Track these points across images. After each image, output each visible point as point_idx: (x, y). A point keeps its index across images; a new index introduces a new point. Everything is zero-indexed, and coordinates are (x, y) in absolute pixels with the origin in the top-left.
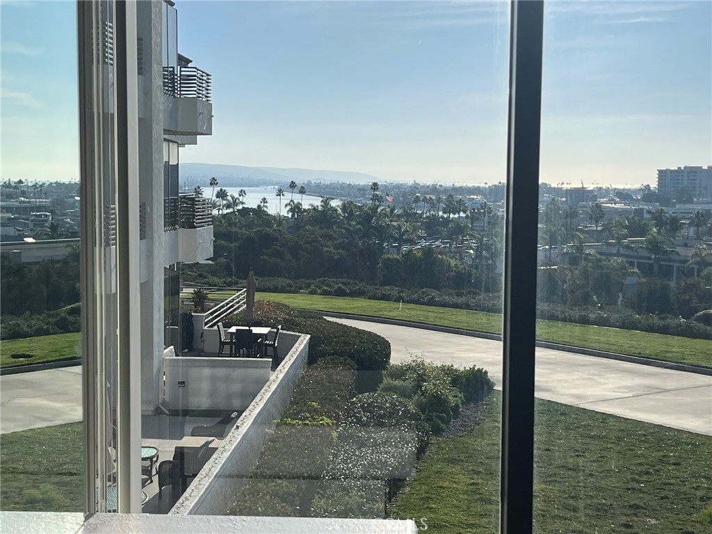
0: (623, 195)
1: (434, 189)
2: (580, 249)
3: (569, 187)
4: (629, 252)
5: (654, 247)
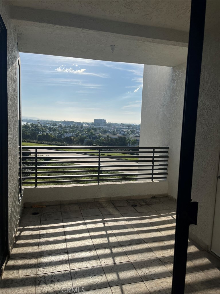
0: (88, 124)
1: (51, 121)
2: (78, 134)
3: (78, 122)
4: (87, 135)
5: (92, 133)
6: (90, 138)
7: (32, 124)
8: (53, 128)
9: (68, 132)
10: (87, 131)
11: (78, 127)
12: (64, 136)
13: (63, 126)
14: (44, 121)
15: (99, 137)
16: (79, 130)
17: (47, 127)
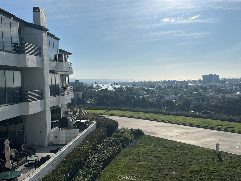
0: (194, 82)
1: (149, 82)
2: (182, 95)
3: (182, 80)
4: (194, 96)
5: (200, 94)
6: (198, 100)
7: (128, 87)
8: (150, 90)
9: (169, 94)
10: (193, 91)
11: (181, 87)
12: (164, 99)
13: (163, 86)
14: (140, 82)
15: (210, 98)
16: (184, 91)
17: (144, 89)
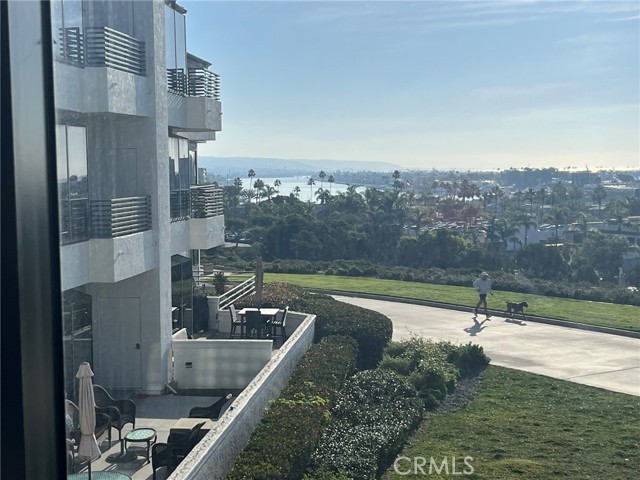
0: (625, 177)
7: (374, 190)
8: (461, 204)
9: (532, 220)
10: (625, 210)
11: (577, 195)
12: (515, 240)
13: (508, 192)
14: (419, 174)
16: (586, 210)
17: (437, 200)
